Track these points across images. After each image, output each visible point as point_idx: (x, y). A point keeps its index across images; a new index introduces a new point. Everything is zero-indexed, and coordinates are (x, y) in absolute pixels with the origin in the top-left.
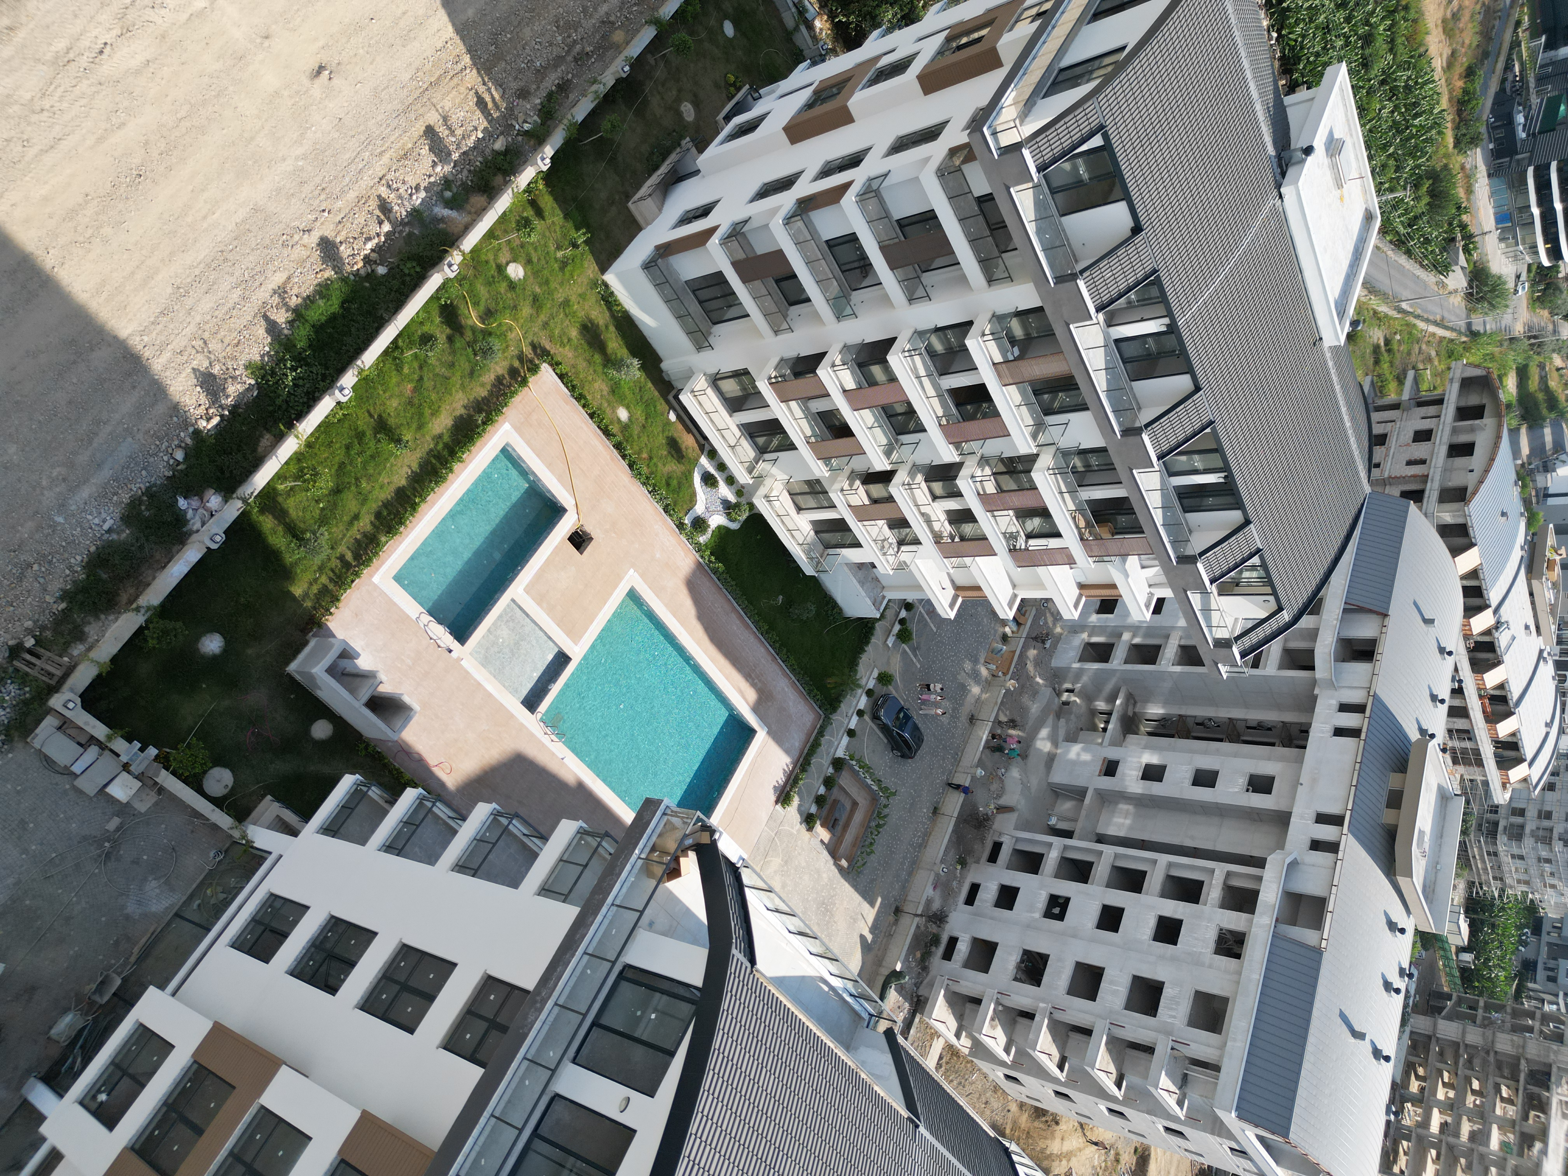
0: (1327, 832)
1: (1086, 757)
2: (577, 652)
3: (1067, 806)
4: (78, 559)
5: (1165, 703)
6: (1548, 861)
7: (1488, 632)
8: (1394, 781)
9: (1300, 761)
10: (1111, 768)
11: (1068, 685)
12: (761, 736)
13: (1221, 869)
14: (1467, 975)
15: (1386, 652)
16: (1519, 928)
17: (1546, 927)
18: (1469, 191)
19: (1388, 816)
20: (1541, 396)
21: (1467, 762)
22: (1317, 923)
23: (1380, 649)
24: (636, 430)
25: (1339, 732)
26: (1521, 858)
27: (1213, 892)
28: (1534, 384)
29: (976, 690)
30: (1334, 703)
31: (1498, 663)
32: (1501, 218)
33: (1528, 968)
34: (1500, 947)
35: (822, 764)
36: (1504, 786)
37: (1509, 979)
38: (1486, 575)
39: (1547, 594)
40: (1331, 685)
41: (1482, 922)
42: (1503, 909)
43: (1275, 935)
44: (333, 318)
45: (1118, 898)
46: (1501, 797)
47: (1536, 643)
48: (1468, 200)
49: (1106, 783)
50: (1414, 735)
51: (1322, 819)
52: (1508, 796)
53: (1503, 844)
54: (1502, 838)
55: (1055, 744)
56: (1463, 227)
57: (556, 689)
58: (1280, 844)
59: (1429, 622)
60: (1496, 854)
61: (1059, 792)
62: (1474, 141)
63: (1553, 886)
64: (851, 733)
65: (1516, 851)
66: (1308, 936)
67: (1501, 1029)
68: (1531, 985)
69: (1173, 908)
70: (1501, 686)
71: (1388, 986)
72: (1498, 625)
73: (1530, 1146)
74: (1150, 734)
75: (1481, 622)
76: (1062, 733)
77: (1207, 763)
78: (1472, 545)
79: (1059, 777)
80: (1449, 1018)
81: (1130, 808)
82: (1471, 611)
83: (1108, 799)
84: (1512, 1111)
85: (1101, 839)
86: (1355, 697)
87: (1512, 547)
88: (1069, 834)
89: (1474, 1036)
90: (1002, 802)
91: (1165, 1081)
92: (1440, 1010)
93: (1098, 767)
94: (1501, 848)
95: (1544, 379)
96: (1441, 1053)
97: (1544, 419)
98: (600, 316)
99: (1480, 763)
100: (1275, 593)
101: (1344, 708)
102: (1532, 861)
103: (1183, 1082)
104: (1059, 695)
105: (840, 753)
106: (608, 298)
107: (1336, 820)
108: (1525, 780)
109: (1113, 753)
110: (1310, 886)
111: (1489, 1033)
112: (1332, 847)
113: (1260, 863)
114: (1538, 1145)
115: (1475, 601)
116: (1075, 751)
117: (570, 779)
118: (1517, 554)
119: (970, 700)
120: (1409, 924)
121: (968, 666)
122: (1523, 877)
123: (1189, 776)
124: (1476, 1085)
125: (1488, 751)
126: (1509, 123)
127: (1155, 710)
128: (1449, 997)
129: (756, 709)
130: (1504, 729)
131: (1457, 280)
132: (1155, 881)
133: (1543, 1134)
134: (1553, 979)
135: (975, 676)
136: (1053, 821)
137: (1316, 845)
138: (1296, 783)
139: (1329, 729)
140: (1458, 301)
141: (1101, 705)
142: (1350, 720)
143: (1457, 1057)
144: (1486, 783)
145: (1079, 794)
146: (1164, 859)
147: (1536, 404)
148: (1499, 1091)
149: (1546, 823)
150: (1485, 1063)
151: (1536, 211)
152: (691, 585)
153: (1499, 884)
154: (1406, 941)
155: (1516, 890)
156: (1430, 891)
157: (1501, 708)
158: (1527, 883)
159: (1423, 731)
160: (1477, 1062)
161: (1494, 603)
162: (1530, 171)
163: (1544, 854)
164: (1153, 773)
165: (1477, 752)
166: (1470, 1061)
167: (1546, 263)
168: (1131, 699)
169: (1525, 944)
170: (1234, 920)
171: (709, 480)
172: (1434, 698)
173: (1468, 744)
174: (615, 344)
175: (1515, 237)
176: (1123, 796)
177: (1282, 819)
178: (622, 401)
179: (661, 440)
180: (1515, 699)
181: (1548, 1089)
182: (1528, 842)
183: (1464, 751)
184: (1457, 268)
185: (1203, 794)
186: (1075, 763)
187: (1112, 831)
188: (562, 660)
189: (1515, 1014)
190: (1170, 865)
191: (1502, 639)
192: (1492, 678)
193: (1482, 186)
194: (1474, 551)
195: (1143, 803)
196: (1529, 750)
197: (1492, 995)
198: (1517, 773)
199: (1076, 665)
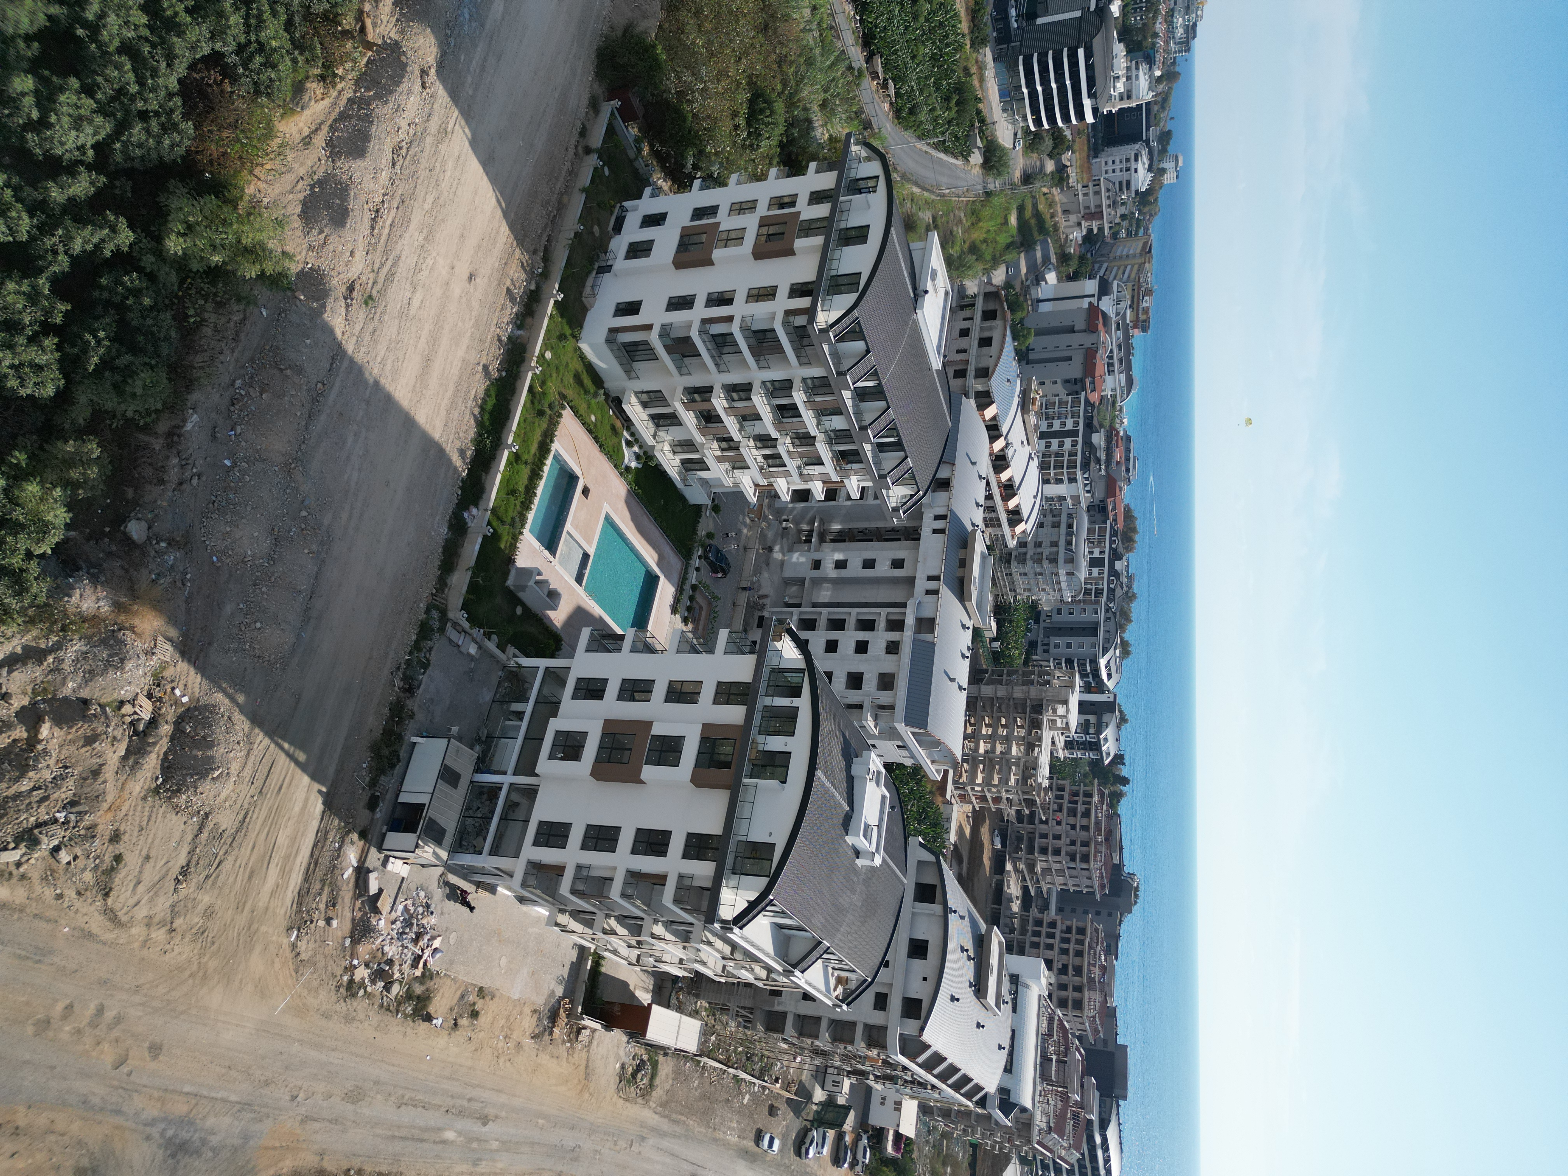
0: (932, 585)
1: (802, 559)
2: (591, 551)
3: (794, 589)
4: (440, 550)
5: (841, 523)
6: (1041, 574)
7: (1002, 450)
8: (962, 554)
9: (917, 548)
10: (817, 565)
11: (785, 517)
12: (662, 578)
13: (884, 612)
14: (996, 657)
15: (955, 484)
16: (1026, 620)
17: (1043, 617)
18: (982, 79)
19: (959, 572)
20: (1033, 222)
21: (993, 526)
22: (931, 630)
23: (952, 484)
24: (599, 424)
25: (935, 531)
26: (1025, 574)
27: (881, 624)
28: (1028, 213)
29: (745, 531)
30: (932, 515)
31: (1007, 467)
32: (1002, 94)
33: (1033, 645)
34: (1015, 635)
35: (687, 587)
36: (1013, 537)
37: (1020, 655)
38: (1000, 418)
39: (1033, 420)
40: (930, 506)
41: (1004, 620)
42: (1016, 610)
43: (914, 640)
44: (495, 405)
45: (834, 635)
46: (1012, 543)
47: (1028, 449)
48: (983, 90)
49: (816, 573)
50: (970, 528)
51: (930, 578)
52: (1015, 542)
53: (1015, 568)
54: (1014, 564)
55: (784, 555)
56: (979, 112)
57: (587, 572)
58: (911, 594)
59: (974, 463)
60: (1011, 574)
61: (788, 582)
62: (983, 42)
63: (1044, 590)
64: (698, 569)
65: (1022, 571)
66: (928, 637)
67: (1017, 684)
68: (1034, 657)
69: (862, 635)
70: (1010, 480)
71: (963, 656)
72: (1007, 445)
73: (1033, 750)
74: (832, 541)
75: (999, 445)
76: (786, 547)
77: (869, 555)
78: (993, 402)
79: (788, 573)
80: (987, 684)
81: (829, 585)
82: (993, 439)
83: (817, 582)
84: (1023, 732)
85: (815, 605)
86: (941, 511)
87: (1013, 397)
88: (798, 606)
89: (1002, 692)
90: (761, 593)
91: (869, 718)
92: (982, 680)
93: (809, 565)
94: (1014, 570)
95: (1035, 206)
96: (984, 706)
97: (1035, 243)
98: (579, 367)
99: (1000, 525)
100: (916, 484)
101: (937, 518)
102: (1031, 576)
103: (876, 718)
104: (781, 523)
105: (694, 582)
106: (582, 357)
107: (936, 578)
108: (1024, 532)
109: (817, 556)
110: (927, 613)
111: (1010, 688)
112: (936, 592)
113: (904, 605)
114: (1037, 749)
115: (995, 433)
116: (796, 557)
117: (596, 615)
118: (1016, 400)
119: (743, 537)
120: (969, 624)
121: (741, 517)
122: (1027, 587)
123: (860, 564)
124: (1003, 721)
125: (1003, 517)
126: (1006, 17)
127: (836, 527)
128: (986, 671)
129: (658, 565)
130: (1012, 504)
131: (976, 158)
132: (851, 623)
133: (1040, 739)
134: (1046, 651)
135: (744, 523)
136: (787, 599)
137: (928, 592)
138: (916, 561)
139: (930, 530)
140: (977, 171)
141: (805, 527)
142: (940, 524)
143: (992, 705)
144: (1003, 536)
145: (801, 582)
146: (855, 611)
147: (1030, 230)
148: (1016, 722)
149: (1039, 550)
150: (1008, 705)
151: (1025, 91)
152: (627, 503)
153: (1013, 593)
154: (970, 632)
155: (1023, 596)
156: (979, 606)
157: (1010, 492)
158: (1029, 590)
159: (973, 524)
160: (1003, 707)
161: (1004, 434)
162: (1021, 58)
163: (1038, 570)
164: (841, 565)
165: (998, 519)
166: (999, 707)
167: (1033, 128)
168: (822, 522)
169: (1030, 630)
170: (893, 636)
171: (629, 444)
172: (977, 504)
173: (993, 515)
174: (587, 381)
175: (1012, 109)
176: (826, 580)
177: (911, 581)
178: (592, 412)
179: (608, 427)
180: (1017, 485)
181: (1041, 714)
182: (1029, 563)
183: (991, 519)
184: (976, 151)
185: (869, 573)
186: (796, 564)
187: (821, 600)
188: (586, 556)
189: (1024, 674)
190: (858, 613)
191: (1010, 453)
192: (1004, 476)
193: (990, 73)
194: (994, 406)
195: (837, 582)
196: (1025, 515)
197: (1012, 666)
198: (1019, 529)
199: (791, 505)
